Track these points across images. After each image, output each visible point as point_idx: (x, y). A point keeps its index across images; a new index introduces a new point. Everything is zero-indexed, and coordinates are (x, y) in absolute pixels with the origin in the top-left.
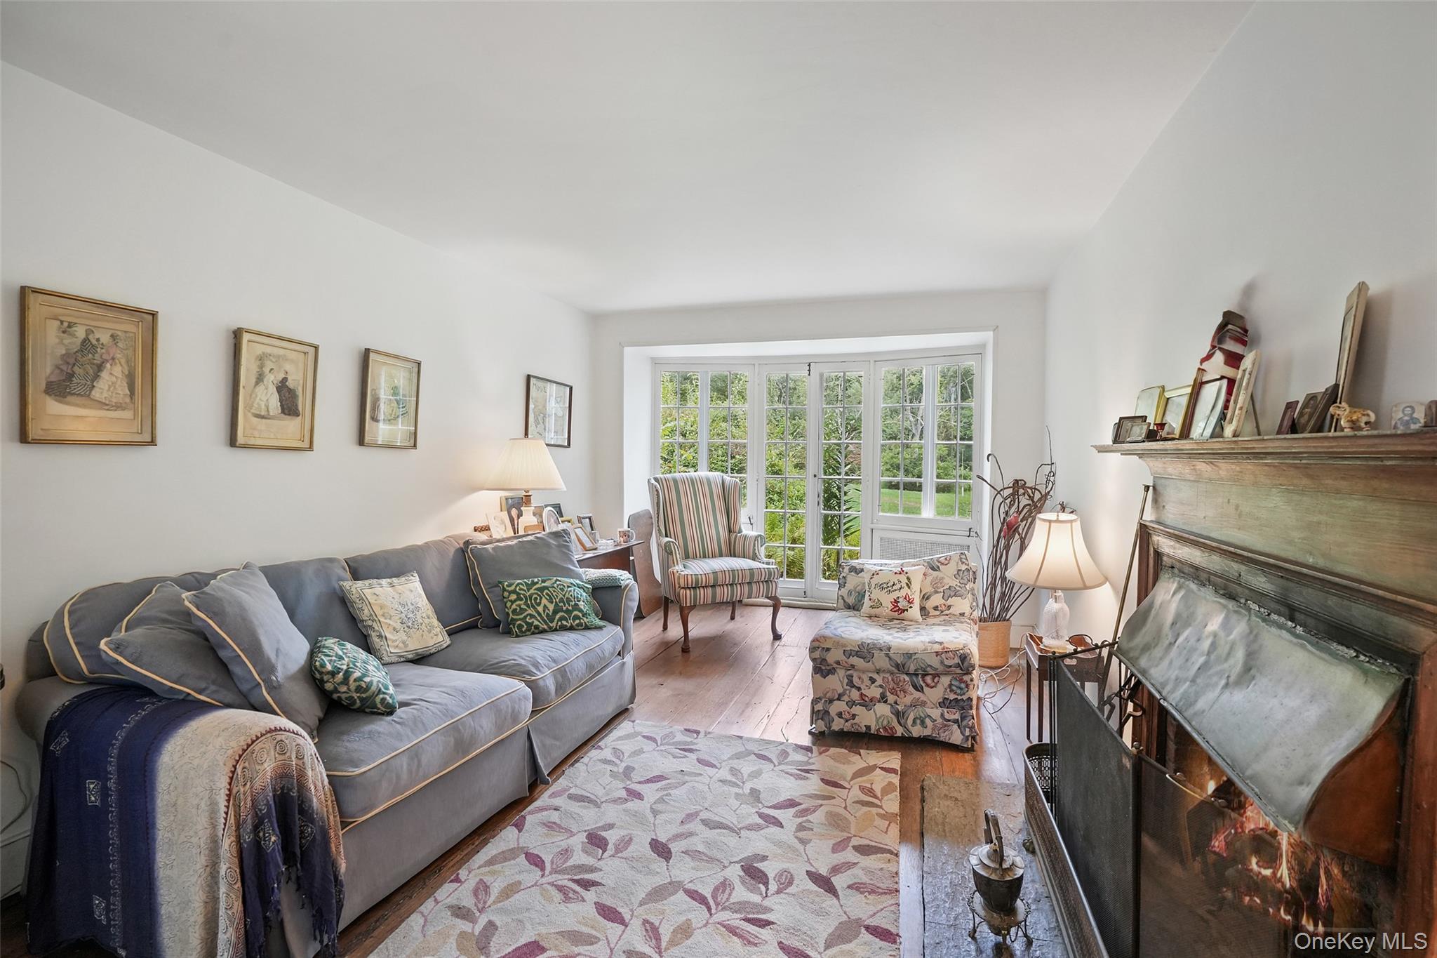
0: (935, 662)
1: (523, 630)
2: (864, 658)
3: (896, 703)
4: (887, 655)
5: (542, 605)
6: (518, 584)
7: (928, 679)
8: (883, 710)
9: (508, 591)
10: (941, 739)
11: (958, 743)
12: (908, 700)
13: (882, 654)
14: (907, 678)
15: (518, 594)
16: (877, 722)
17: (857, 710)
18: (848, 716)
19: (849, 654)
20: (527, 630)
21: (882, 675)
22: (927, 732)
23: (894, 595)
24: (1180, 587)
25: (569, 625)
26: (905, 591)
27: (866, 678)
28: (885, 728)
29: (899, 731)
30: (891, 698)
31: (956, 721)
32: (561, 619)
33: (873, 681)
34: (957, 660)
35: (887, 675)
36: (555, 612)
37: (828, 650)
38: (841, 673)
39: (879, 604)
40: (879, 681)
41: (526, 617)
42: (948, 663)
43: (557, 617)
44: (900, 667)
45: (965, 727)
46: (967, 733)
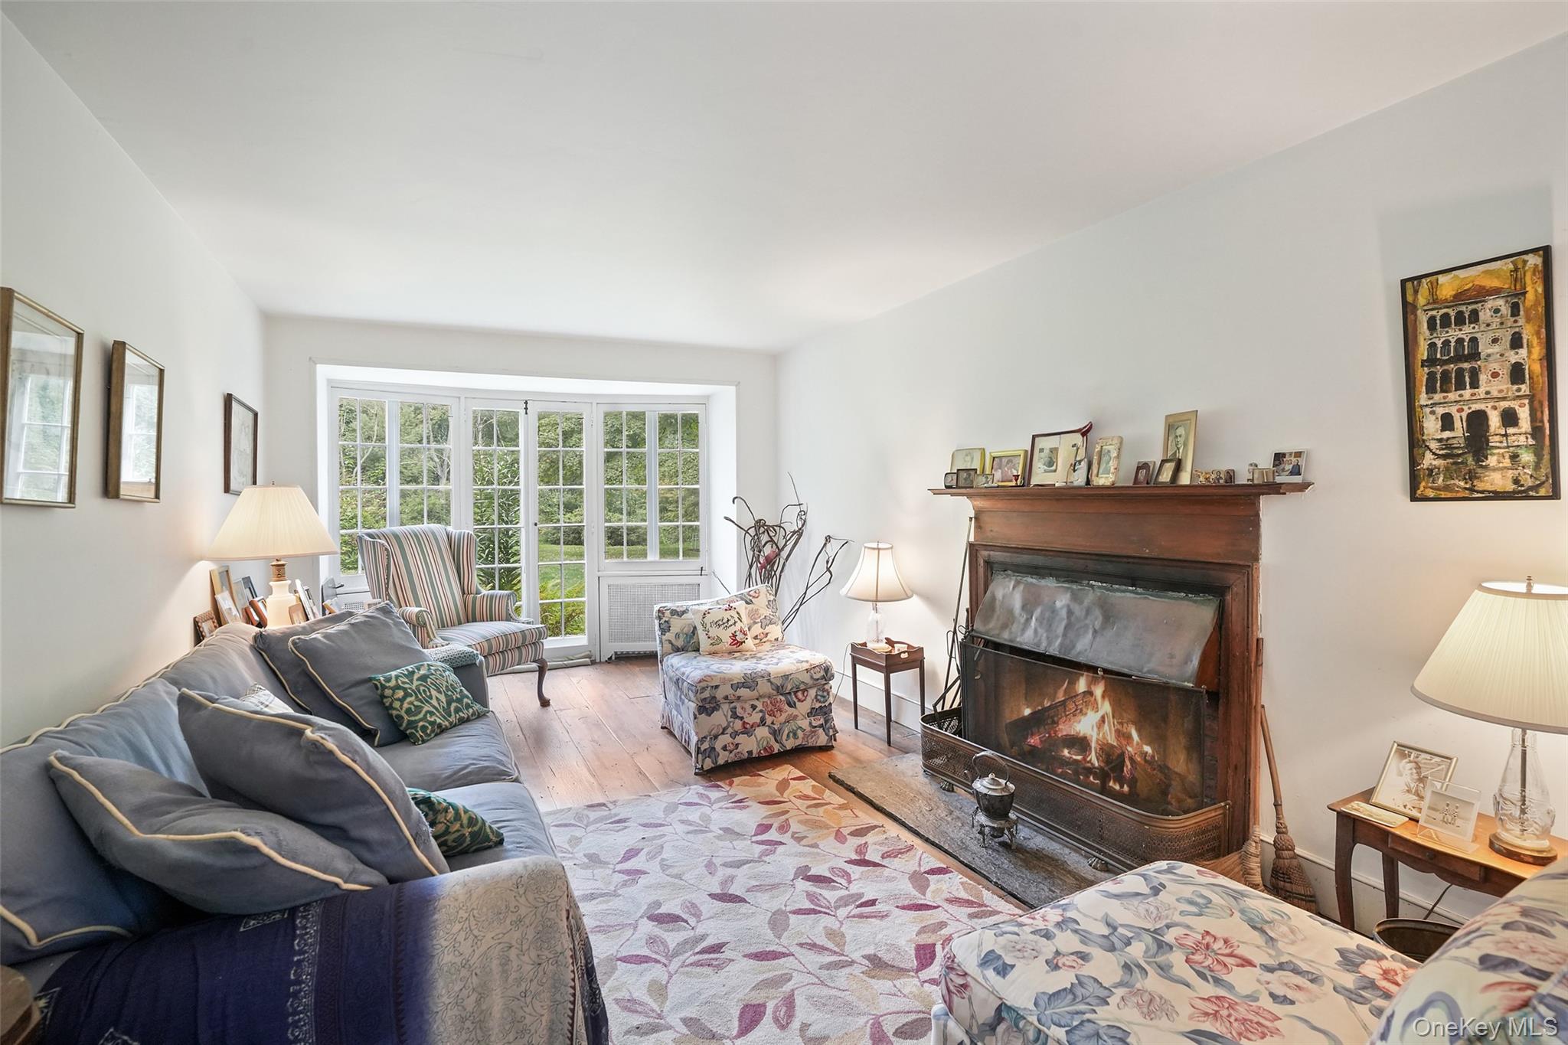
0: (806, 678)
1: (428, 731)
2: (749, 688)
3: (773, 723)
4: (769, 680)
5: (434, 698)
6: (397, 677)
7: (800, 694)
8: (762, 732)
9: (389, 688)
10: (810, 745)
11: (824, 744)
12: (783, 718)
13: (765, 681)
14: (783, 698)
15: (405, 689)
16: (758, 745)
17: (740, 739)
18: (732, 747)
19: (736, 687)
20: (432, 731)
21: (761, 700)
22: (798, 742)
23: (732, 630)
24: (1017, 583)
25: (466, 716)
26: (739, 625)
27: (747, 706)
28: (765, 749)
29: (777, 748)
30: (769, 719)
31: (821, 726)
32: (457, 710)
33: (754, 707)
34: (822, 673)
35: (766, 700)
36: (449, 703)
37: (717, 687)
38: (726, 707)
39: (719, 640)
40: (760, 707)
41: (425, 715)
42: (816, 676)
43: (452, 709)
44: (779, 690)
45: (828, 729)
46: (831, 733)
